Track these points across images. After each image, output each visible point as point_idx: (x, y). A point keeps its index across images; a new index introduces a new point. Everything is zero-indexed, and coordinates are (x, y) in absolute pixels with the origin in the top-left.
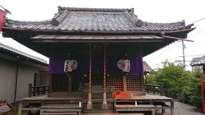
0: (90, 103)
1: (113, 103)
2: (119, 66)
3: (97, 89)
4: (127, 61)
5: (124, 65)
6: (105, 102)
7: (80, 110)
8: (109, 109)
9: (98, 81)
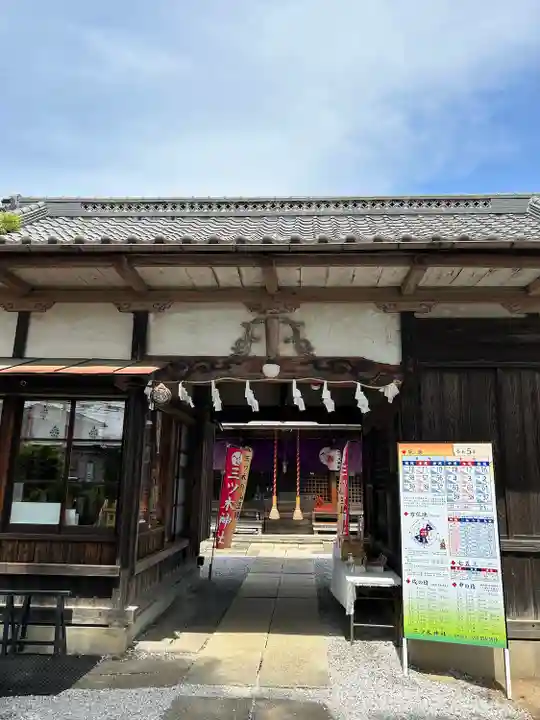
2: (323, 460)
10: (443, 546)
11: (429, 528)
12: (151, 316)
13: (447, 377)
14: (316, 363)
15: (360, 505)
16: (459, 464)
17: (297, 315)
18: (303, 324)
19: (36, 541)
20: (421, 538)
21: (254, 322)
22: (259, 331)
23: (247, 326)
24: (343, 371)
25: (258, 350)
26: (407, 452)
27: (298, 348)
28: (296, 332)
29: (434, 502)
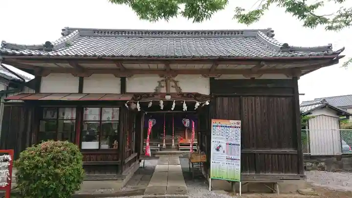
0: (164, 145)
1: (178, 145)
2: (183, 122)
3: (168, 137)
4: (187, 120)
5: (185, 123)
6: (173, 145)
7: (159, 149)
8: (176, 148)
9: (169, 133)
10: (224, 152)
11: (220, 146)
12: (127, 79)
13: (225, 98)
14: (182, 95)
15: (196, 140)
16: (230, 127)
17: (176, 79)
18: (178, 82)
19: (91, 154)
20: (218, 150)
21: (162, 81)
22: (163, 84)
23: (159, 82)
24: (191, 97)
25: (163, 90)
26: (214, 122)
27: (176, 90)
28: (176, 84)
29: (222, 138)
